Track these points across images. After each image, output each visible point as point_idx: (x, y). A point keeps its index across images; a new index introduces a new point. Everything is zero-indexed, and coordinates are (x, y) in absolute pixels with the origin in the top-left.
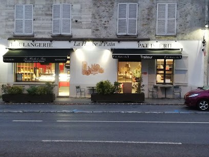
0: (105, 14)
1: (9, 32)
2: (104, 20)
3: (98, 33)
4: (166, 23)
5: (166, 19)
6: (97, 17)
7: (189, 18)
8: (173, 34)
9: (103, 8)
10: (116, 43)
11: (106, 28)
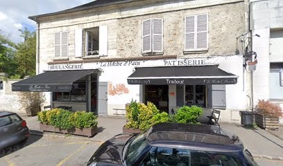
0: (130, 33)
1: (50, 57)
2: (128, 39)
3: (123, 53)
4: (196, 36)
5: (196, 32)
6: (122, 37)
7: (224, 29)
8: (205, 49)
9: (128, 28)
10: (141, 62)
11: (131, 47)
